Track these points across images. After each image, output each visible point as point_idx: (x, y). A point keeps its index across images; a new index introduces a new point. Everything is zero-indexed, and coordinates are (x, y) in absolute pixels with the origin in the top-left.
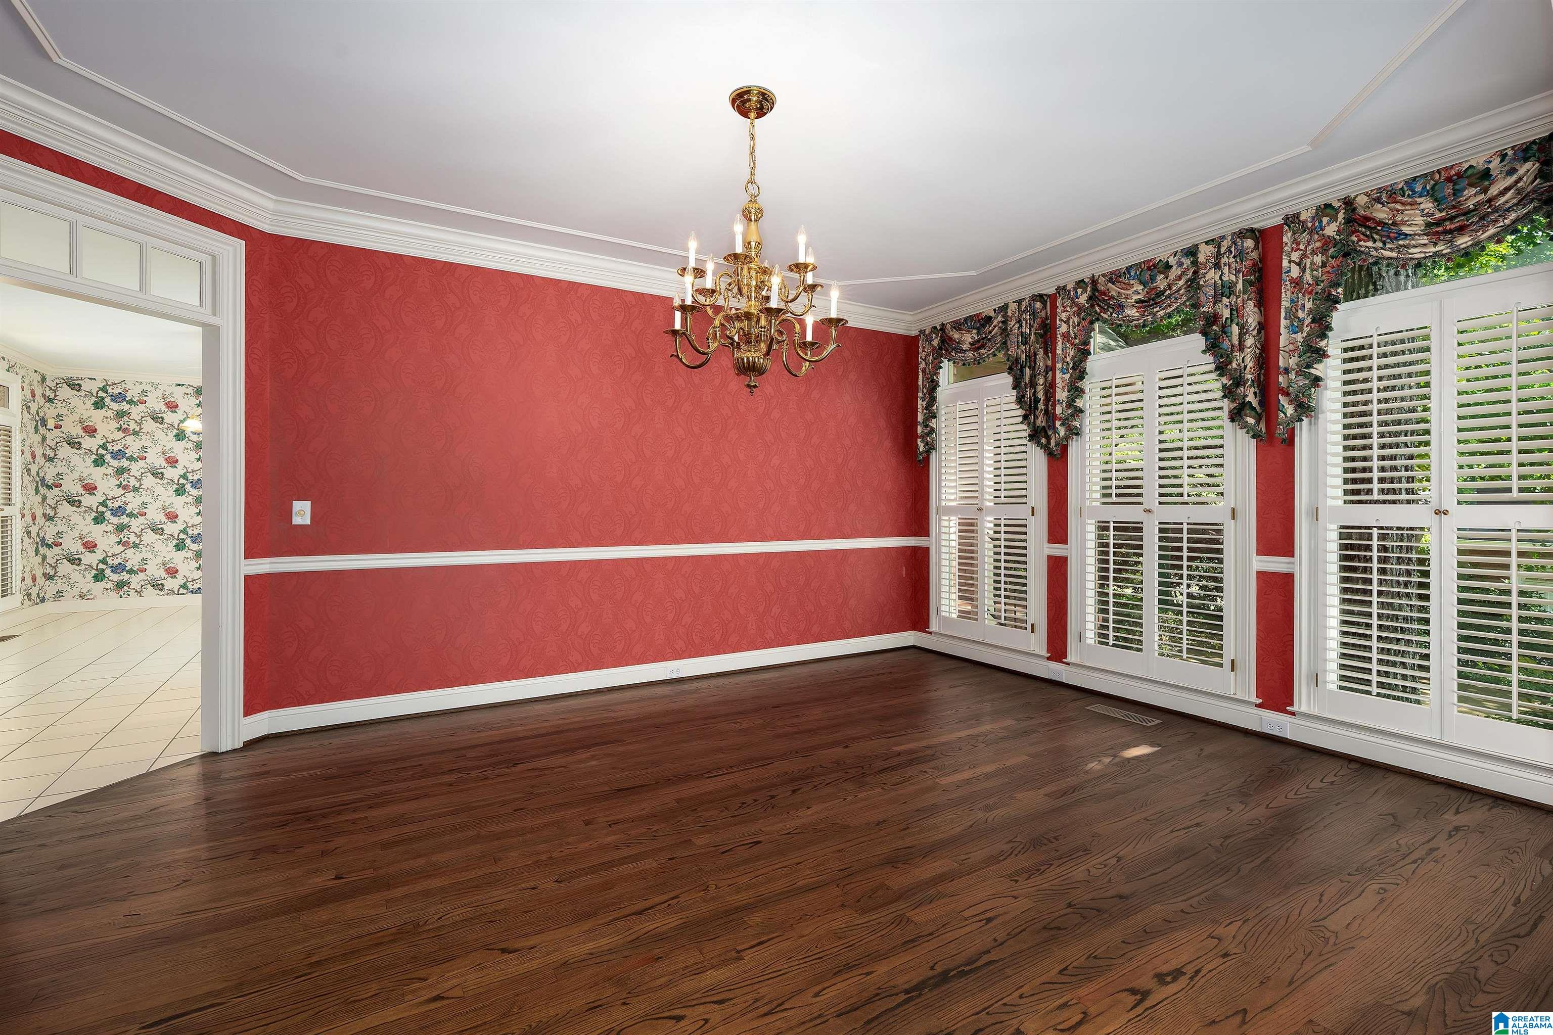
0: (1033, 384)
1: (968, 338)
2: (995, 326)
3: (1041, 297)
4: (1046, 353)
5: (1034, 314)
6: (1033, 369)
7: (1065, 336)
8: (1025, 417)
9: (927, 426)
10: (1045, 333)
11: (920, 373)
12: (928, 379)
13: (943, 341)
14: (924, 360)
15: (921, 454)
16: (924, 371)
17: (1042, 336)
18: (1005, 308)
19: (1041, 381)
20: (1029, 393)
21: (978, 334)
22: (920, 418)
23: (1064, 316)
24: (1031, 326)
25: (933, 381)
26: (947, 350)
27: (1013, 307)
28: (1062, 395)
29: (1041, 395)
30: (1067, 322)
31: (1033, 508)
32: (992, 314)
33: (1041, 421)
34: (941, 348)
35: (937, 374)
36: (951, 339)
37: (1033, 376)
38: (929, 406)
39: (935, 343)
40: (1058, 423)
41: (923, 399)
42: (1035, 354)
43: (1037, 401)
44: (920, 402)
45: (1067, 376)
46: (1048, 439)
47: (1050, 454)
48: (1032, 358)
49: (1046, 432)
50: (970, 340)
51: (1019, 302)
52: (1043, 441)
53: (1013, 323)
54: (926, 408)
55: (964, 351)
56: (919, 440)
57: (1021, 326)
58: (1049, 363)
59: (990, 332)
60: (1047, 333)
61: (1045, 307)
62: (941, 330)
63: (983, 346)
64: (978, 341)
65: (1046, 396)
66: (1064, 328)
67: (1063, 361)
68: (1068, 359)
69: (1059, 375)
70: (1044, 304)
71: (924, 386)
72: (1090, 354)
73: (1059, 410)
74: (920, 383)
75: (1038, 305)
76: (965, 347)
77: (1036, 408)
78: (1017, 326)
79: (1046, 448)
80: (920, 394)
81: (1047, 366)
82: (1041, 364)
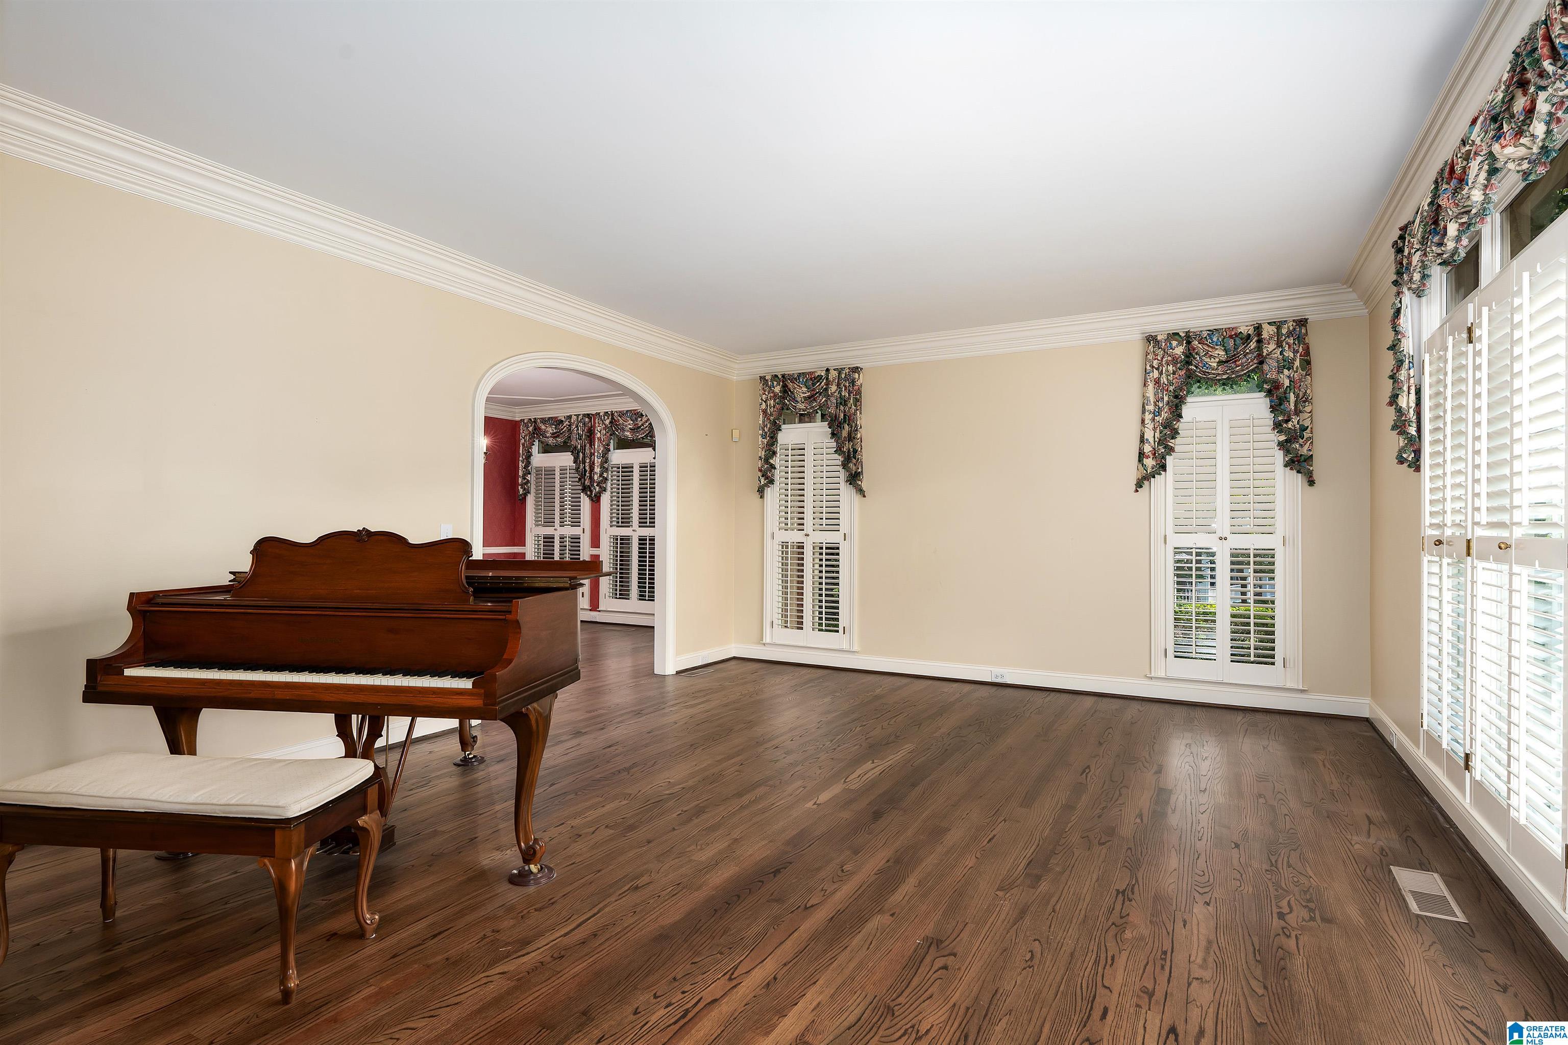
0: (584, 462)
1: (550, 430)
2: (565, 427)
3: (588, 416)
4: (591, 446)
5: (584, 424)
6: (584, 454)
7: (599, 439)
8: (580, 479)
9: (525, 479)
10: (591, 435)
11: (521, 446)
12: (525, 450)
13: (535, 429)
14: (524, 438)
15: (521, 495)
16: (523, 445)
17: (588, 436)
18: (570, 417)
19: (588, 461)
20: (582, 466)
21: (556, 428)
22: (521, 473)
23: (599, 429)
24: (583, 431)
25: (529, 452)
26: (537, 434)
27: (574, 418)
28: (597, 470)
29: (587, 468)
30: (600, 432)
31: (584, 529)
32: (563, 419)
33: (587, 483)
34: (534, 433)
35: (531, 448)
36: (540, 429)
37: (584, 457)
38: (526, 467)
39: (531, 429)
40: (595, 484)
41: (523, 462)
42: (585, 446)
43: (585, 471)
44: (520, 463)
45: (600, 460)
46: (591, 491)
47: (592, 500)
48: (583, 448)
49: (590, 488)
50: (551, 431)
51: (578, 416)
52: (588, 493)
53: (574, 427)
54: (524, 468)
55: (548, 438)
56: (520, 487)
57: (578, 429)
58: (593, 451)
59: (562, 429)
60: (591, 434)
61: (591, 421)
62: (534, 422)
63: (558, 436)
64: (556, 433)
65: (590, 469)
66: (598, 435)
67: (598, 453)
68: (600, 451)
69: (596, 459)
70: (590, 419)
71: (523, 454)
72: (610, 451)
73: (596, 477)
74: (521, 452)
75: (587, 420)
76: (548, 435)
77: (585, 475)
78: (576, 429)
79: (590, 496)
80: (521, 459)
81: (591, 453)
82: (587, 451)
